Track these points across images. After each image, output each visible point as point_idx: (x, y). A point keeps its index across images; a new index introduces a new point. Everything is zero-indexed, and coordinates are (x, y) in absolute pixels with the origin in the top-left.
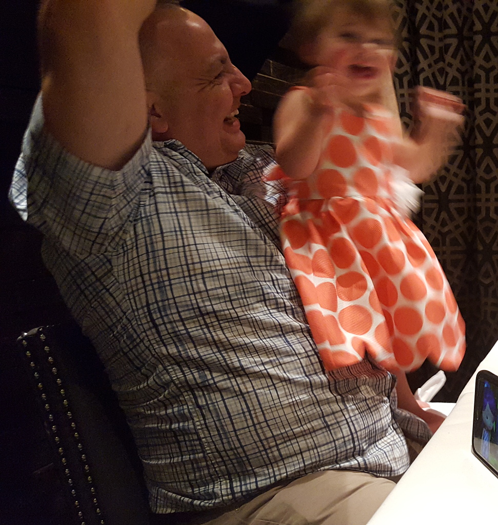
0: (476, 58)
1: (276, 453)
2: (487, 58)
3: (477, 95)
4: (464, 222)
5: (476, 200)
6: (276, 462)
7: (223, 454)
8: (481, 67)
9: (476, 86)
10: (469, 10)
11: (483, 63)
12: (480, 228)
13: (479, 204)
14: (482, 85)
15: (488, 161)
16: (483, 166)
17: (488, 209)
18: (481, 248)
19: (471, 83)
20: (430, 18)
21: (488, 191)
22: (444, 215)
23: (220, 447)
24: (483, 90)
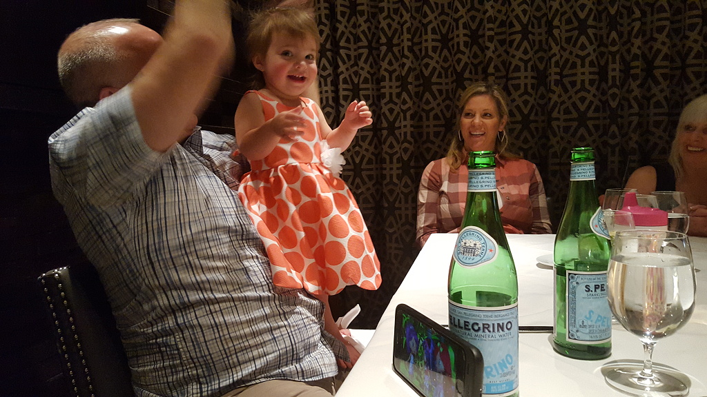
0: (382, 63)
1: (235, 360)
2: (390, 63)
3: (383, 91)
4: (374, 185)
5: (382, 169)
6: (235, 367)
7: (196, 360)
8: (386, 70)
9: (382, 84)
10: (377, 28)
11: (387, 67)
12: (385, 191)
13: (384, 172)
14: (386, 83)
15: (391, 139)
16: (388, 143)
17: (391, 176)
18: (386, 205)
19: (378, 81)
20: (347, 34)
21: (391, 162)
22: (358, 180)
23: (193, 354)
24: (387, 87)
